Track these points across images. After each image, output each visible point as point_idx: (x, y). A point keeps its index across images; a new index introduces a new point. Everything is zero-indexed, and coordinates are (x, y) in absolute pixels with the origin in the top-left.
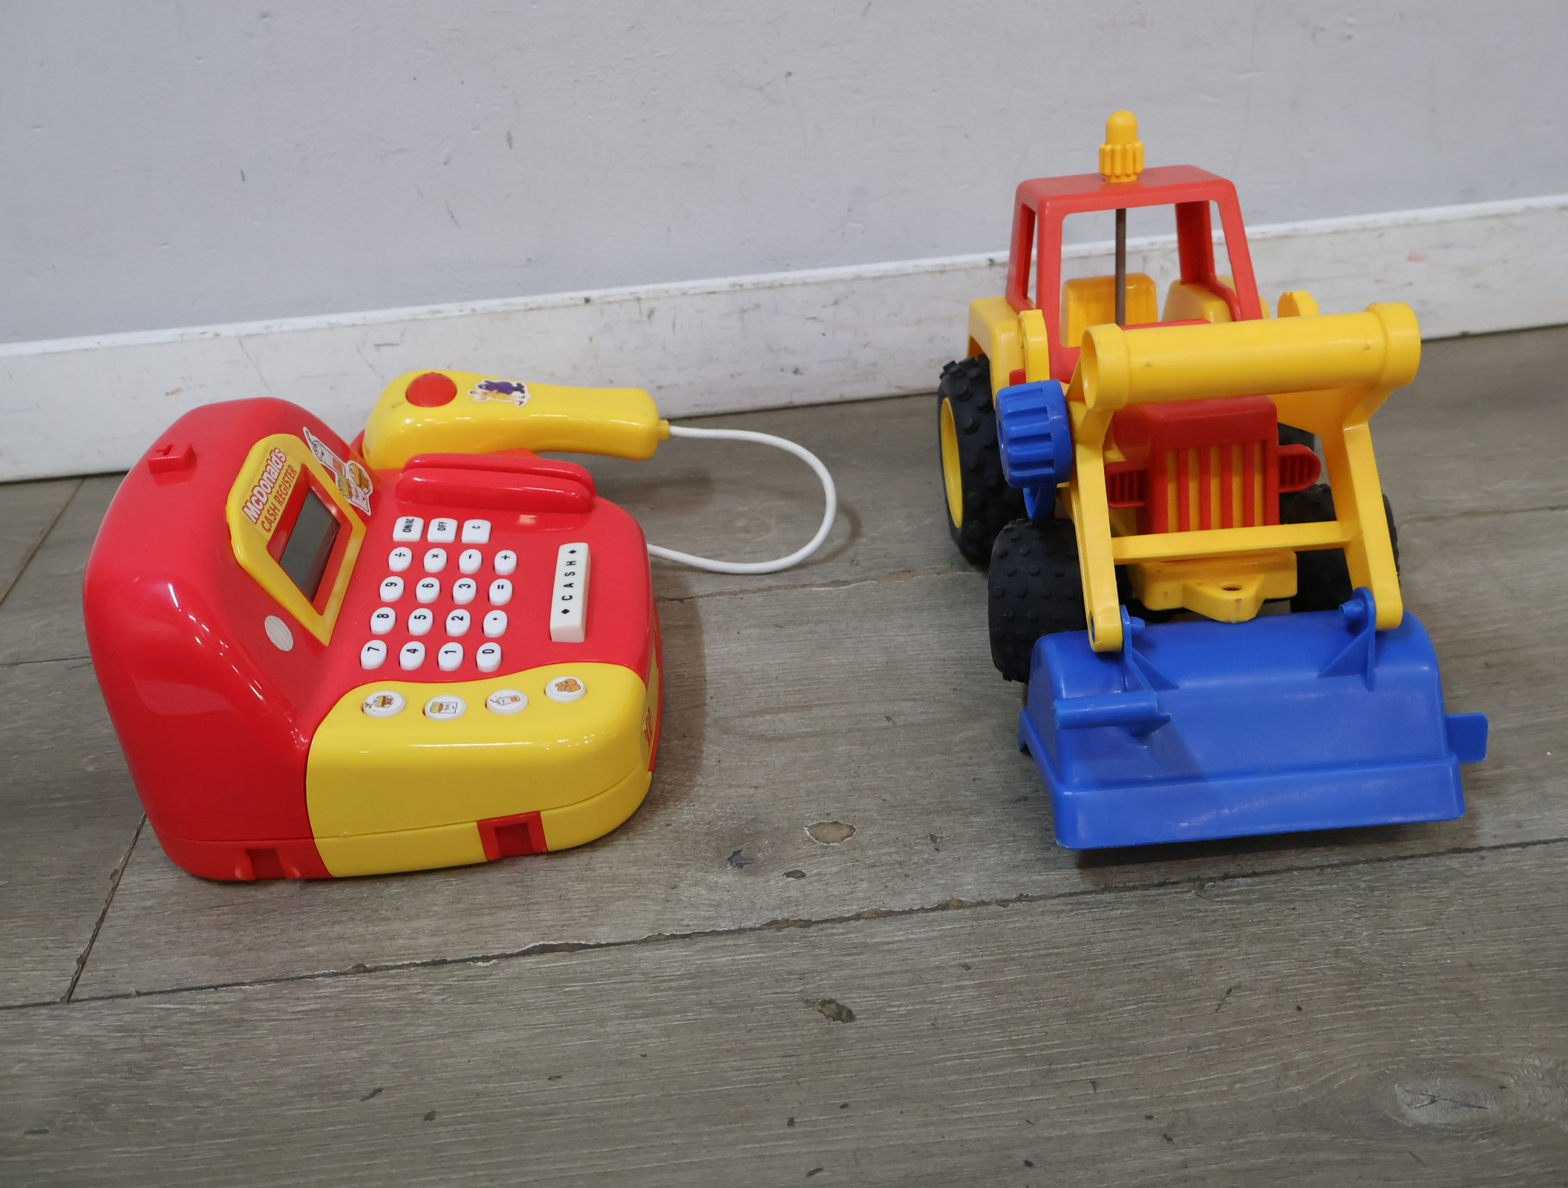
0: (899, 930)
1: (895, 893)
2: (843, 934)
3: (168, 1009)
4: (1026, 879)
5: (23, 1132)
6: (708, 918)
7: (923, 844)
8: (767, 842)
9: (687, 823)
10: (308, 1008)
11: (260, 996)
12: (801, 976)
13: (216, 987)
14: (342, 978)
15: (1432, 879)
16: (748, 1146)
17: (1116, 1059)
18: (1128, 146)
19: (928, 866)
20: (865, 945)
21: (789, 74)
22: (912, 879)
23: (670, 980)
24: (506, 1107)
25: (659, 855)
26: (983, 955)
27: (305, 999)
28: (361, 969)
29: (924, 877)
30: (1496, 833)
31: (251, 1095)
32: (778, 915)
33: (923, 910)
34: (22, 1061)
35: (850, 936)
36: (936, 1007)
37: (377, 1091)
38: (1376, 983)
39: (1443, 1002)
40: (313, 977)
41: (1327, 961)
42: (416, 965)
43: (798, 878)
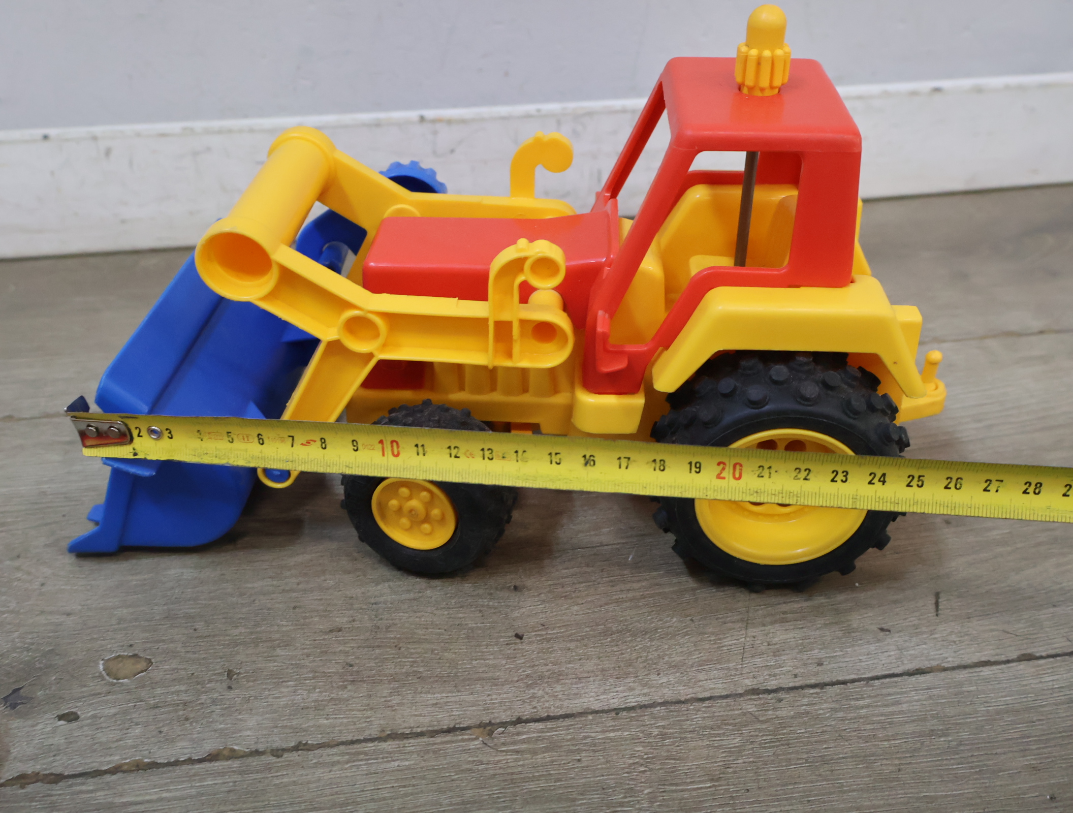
0: (155, 787)
1: (167, 740)
4: (311, 723)
7: (217, 681)
8: (54, 678)
15: (725, 724)
20: (110, 806)
22: (191, 724)
29: (204, 721)
32: (30, 768)
33: (190, 761)
35: (98, 794)
43: (70, 721)
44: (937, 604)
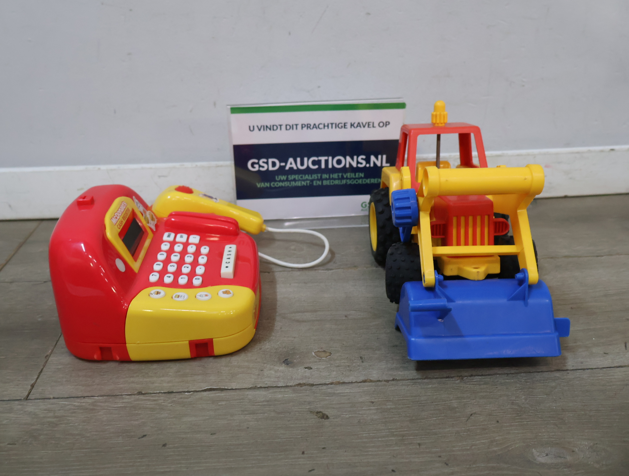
0: (347, 389)
1: (346, 376)
2: (326, 389)
3: (65, 404)
4: (396, 373)
5: (7, 444)
6: (275, 382)
7: (357, 360)
8: (298, 356)
9: (268, 349)
10: (120, 406)
11: (101, 401)
12: (309, 403)
13: (84, 397)
14: (133, 396)
15: (549, 379)
16: (286, 461)
17: (428, 436)
18: (442, 113)
19: (358, 368)
20: (334, 393)
21: (319, 87)
22: (353, 372)
23: (259, 402)
24: (194, 443)
25: (256, 359)
26: (379, 399)
27: (118, 403)
28: (140, 393)
29: (357, 371)
30: (573, 365)
31: (96, 435)
32: (301, 382)
33: (356, 382)
34: (7, 419)
35: (328, 390)
36: (360, 416)
37: (144, 436)
38: (526, 414)
39: (552, 421)
40: (122, 395)
41: (509, 406)
42: (161, 393)
43: (309, 369)
44: (626, 346)
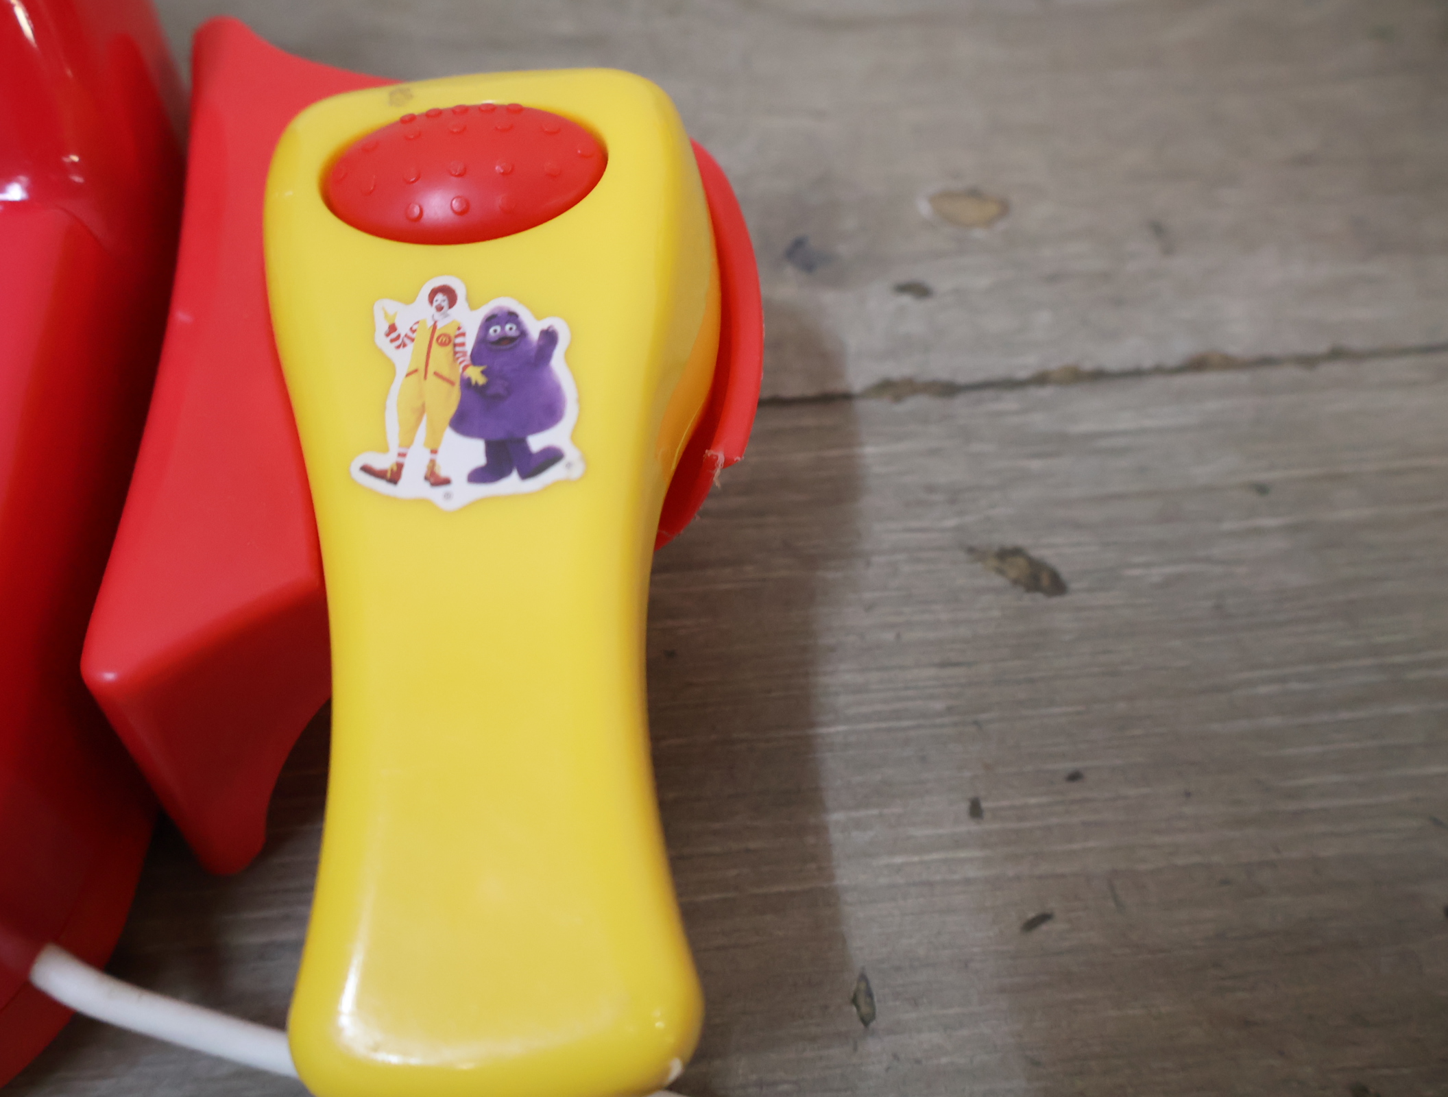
0: (1122, 410)
1: (1103, 333)
2: (1018, 412)
4: (1340, 316)
7: (1141, 240)
8: (853, 223)
12: (955, 496)
16: (898, 860)
19: (1156, 284)
22: (1131, 308)
26: (1288, 466)
29: (1153, 305)
32: (896, 370)
33: (1160, 370)
35: (1032, 417)
36: (1218, 569)
43: (920, 296)
